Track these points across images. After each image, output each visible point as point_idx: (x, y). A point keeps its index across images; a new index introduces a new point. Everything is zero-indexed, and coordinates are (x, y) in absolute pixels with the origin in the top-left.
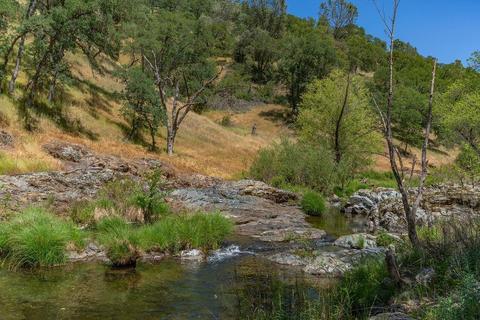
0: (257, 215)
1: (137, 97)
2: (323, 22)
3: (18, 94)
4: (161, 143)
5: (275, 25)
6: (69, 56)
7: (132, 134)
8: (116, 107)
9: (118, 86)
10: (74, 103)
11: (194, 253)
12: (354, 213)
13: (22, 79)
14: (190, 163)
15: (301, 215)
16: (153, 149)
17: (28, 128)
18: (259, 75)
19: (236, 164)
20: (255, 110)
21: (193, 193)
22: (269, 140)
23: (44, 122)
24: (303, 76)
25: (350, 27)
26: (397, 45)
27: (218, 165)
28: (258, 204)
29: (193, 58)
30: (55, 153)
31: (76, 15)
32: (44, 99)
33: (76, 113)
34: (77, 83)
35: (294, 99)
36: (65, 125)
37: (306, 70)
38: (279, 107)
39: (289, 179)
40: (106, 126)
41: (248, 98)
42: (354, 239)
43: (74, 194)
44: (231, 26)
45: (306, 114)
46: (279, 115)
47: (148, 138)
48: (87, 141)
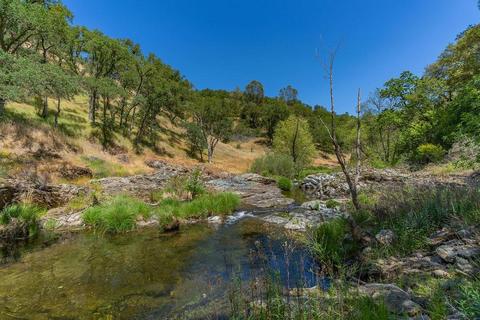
0: (254, 191)
1: (193, 135)
2: (281, 98)
3: (133, 137)
4: (205, 158)
5: (259, 100)
6: (158, 117)
7: (191, 154)
8: (183, 141)
9: (184, 131)
10: (162, 140)
11: (216, 219)
12: (306, 188)
13: (136, 129)
14: (220, 166)
15: (279, 190)
16: (202, 160)
17: (138, 153)
18: (253, 125)
19: (244, 167)
20: (252, 141)
21: (220, 182)
22: (261, 153)
23: (146, 150)
24: (274, 123)
25: (294, 100)
26: (316, 107)
27: (235, 167)
28: (255, 186)
29: (221, 118)
30: (150, 165)
31: (159, 96)
32: (146, 138)
33: (162, 145)
34: (164, 131)
35: (270, 134)
36: (157, 151)
37: (274, 120)
38: (263, 139)
39: (271, 172)
40: (178, 151)
41: (248, 135)
42: (313, 203)
43: (154, 185)
44: (240, 102)
45: (277, 140)
46: (264, 142)
47: (199, 155)
48: (167, 158)
